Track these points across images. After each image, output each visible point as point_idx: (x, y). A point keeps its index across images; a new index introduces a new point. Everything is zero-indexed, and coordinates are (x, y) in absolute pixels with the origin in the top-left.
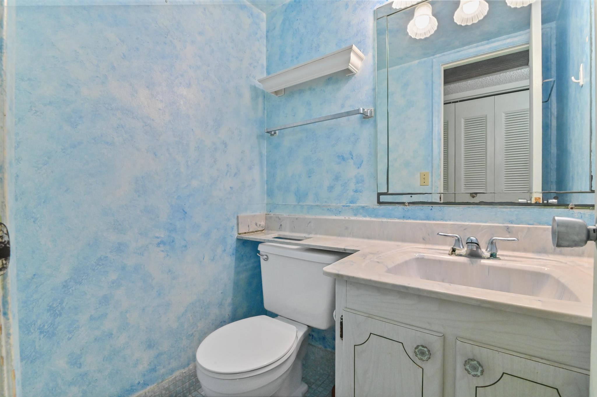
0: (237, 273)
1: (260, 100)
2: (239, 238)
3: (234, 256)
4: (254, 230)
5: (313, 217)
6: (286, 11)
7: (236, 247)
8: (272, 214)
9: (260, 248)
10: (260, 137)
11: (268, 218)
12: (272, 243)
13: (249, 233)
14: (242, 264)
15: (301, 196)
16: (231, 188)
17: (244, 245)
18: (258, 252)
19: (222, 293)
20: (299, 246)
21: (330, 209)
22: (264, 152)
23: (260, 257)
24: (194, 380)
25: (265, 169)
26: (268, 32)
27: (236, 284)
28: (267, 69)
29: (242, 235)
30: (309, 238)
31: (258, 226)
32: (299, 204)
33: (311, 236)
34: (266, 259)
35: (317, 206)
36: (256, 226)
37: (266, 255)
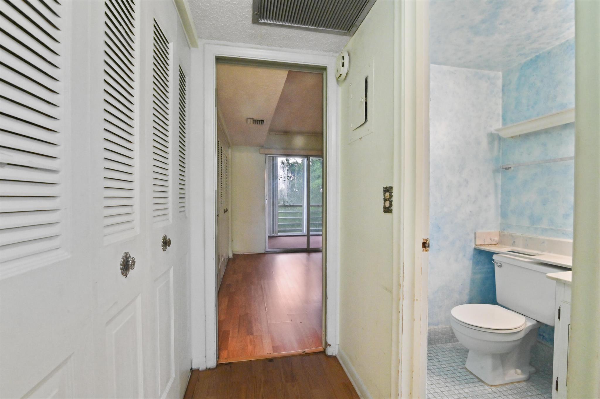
0: (474, 273)
1: (496, 143)
2: (476, 248)
3: (472, 260)
4: (489, 244)
5: (547, 238)
6: (522, 69)
7: (473, 254)
8: (505, 232)
9: (495, 257)
10: (496, 171)
11: (501, 235)
12: (507, 255)
13: (484, 245)
14: (477, 268)
15: (534, 220)
16: (471, 212)
17: (480, 253)
18: (493, 260)
19: (462, 285)
20: (532, 260)
21: (565, 233)
22: (499, 182)
23: (494, 264)
24: (441, 336)
25: (500, 196)
26: (503, 86)
27: (473, 281)
28: (503, 116)
29: (478, 246)
30: (541, 255)
31: (492, 240)
32: (533, 226)
33: (543, 253)
34: (499, 266)
35: (552, 229)
36: (490, 241)
37: (500, 263)
